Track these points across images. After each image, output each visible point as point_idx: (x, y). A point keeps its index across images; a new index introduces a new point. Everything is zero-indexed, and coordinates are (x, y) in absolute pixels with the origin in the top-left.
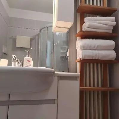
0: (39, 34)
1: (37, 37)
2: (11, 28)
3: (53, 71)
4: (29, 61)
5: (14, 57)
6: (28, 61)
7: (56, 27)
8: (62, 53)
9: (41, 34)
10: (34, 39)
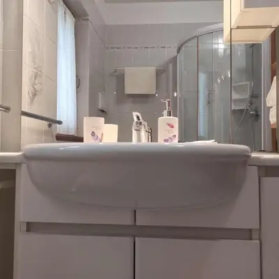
0: (175, 58)
1: (171, 66)
2: (112, 50)
3: (247, 151)
4: (172, 127)
5: (136, 119)
6: (169, 125)
7: (238, 28)
8: (236, 101)
9: (181, 58)
10: (164, 71)
